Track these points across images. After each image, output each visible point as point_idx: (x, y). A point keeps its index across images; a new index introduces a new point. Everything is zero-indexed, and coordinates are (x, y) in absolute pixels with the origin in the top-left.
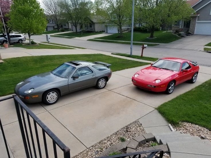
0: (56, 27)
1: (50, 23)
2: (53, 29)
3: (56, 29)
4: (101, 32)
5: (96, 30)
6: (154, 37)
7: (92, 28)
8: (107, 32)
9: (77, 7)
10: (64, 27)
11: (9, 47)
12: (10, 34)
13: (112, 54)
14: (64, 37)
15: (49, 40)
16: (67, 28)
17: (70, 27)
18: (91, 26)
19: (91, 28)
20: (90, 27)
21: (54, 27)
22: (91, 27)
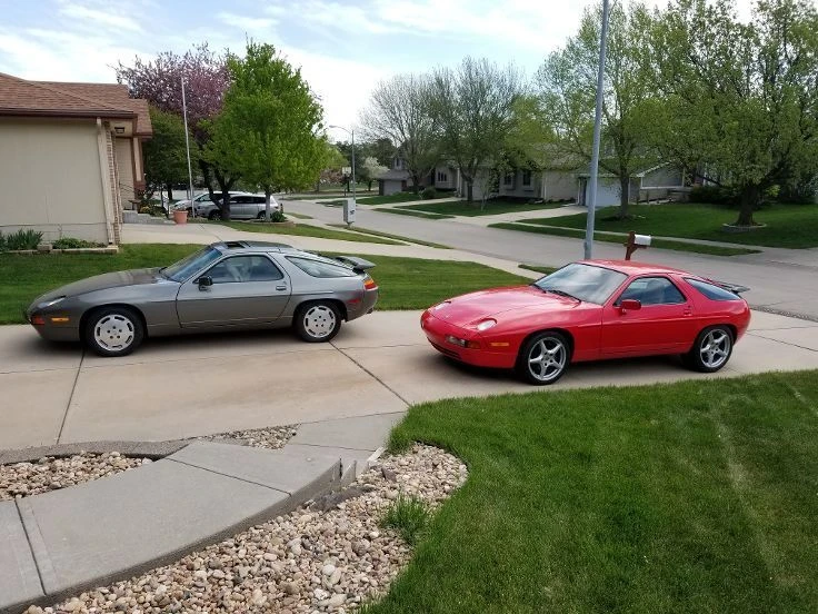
0: (410, 183)
1: (396, 168)
2: (400, 191)
3: (410, 189)
4: (561, 203)
5: (546, 194)
6: (754, 223)
7: (532, 187)
8: (584, 205)
9: (481, 113)
10: (439, 184)
11: (188, 221)
12: (234, 193)
13: (520, 267)
14: (416, 215)
15: (351, 218)
16: (450, 187)
17: (459, 185)
18: (527, 182)
19: (526, 187)
20: (525, 184)
21: (404, 182)
22: (529, 184)
